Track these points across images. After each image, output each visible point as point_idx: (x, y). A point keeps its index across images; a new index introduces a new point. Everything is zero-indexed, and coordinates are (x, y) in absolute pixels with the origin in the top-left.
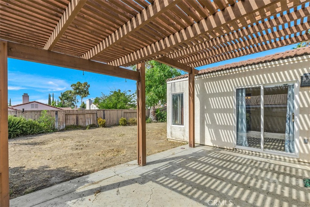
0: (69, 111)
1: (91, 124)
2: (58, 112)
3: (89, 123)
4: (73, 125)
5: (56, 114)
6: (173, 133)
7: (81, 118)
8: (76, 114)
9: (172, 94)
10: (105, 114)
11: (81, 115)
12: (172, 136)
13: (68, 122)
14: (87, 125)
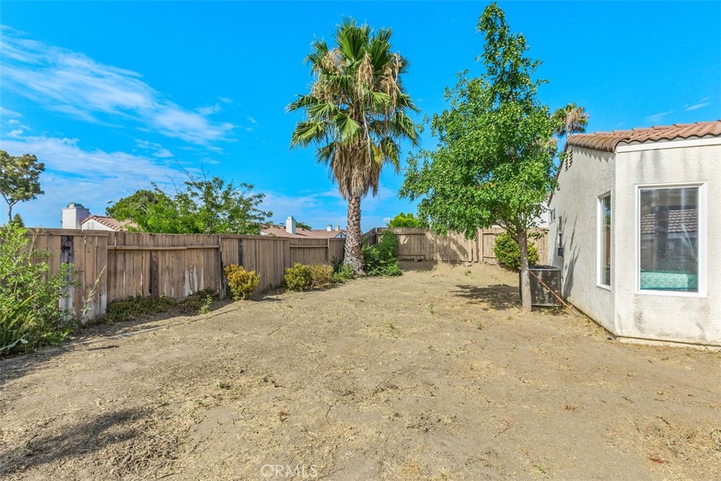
0: (120, 239)
1: (200, 289)
2: (76, 241)
3: (192, 288)
4: (139, 297)
5: (64, 248)
6: (646, 316)
7: (168, 268)
8: (151, 251)
9: (639, 187)
10: (245, 253)
11: (167, 254)
12: (642, 330)
13: (115, 287)
14: (187, 294)
